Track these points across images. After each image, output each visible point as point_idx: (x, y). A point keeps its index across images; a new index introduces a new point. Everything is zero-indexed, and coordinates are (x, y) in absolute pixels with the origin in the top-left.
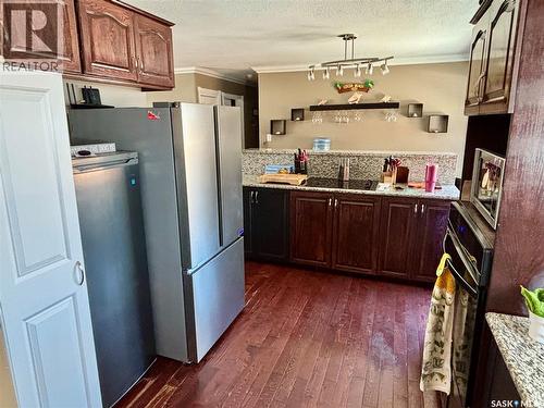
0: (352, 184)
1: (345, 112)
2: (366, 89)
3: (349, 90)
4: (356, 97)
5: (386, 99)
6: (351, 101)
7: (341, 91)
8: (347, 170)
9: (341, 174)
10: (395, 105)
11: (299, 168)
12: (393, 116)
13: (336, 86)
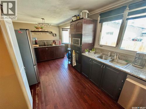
0: (47, 45)
1: (39, 33)
2: (42, 28)
3: (38, 28)
4: (40, 30)
5: (46, 31)
6: (39, 30)
7: (37, 28)
8: (46, 43)
9: (45, 44)
10: (48, 32)
11: (36, 43)
12: (48, 34)
13: (35, 27)
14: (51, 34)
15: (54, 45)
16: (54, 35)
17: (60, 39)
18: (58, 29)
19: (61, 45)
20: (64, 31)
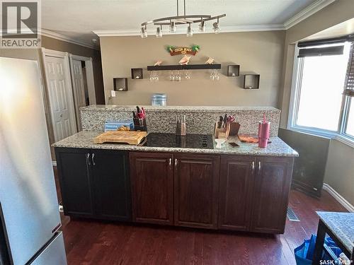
1: (178, 72)
2: (193, 52)
3: (179, 53)
4: (186, 59)
5: (210, 61)
6: (182, 62)
7: (173, 54)
8: (184, 125)
9: (178, 129)
10: (217, 66)
11: (138, 125)
12: (216, 75)
13: (168, 49)
14: (234, 79)
15: (221, 145)
16: (249, 81)
17: (278, 104)
18: (273, 49)
19: (264, 151)
20: (308, 60)
